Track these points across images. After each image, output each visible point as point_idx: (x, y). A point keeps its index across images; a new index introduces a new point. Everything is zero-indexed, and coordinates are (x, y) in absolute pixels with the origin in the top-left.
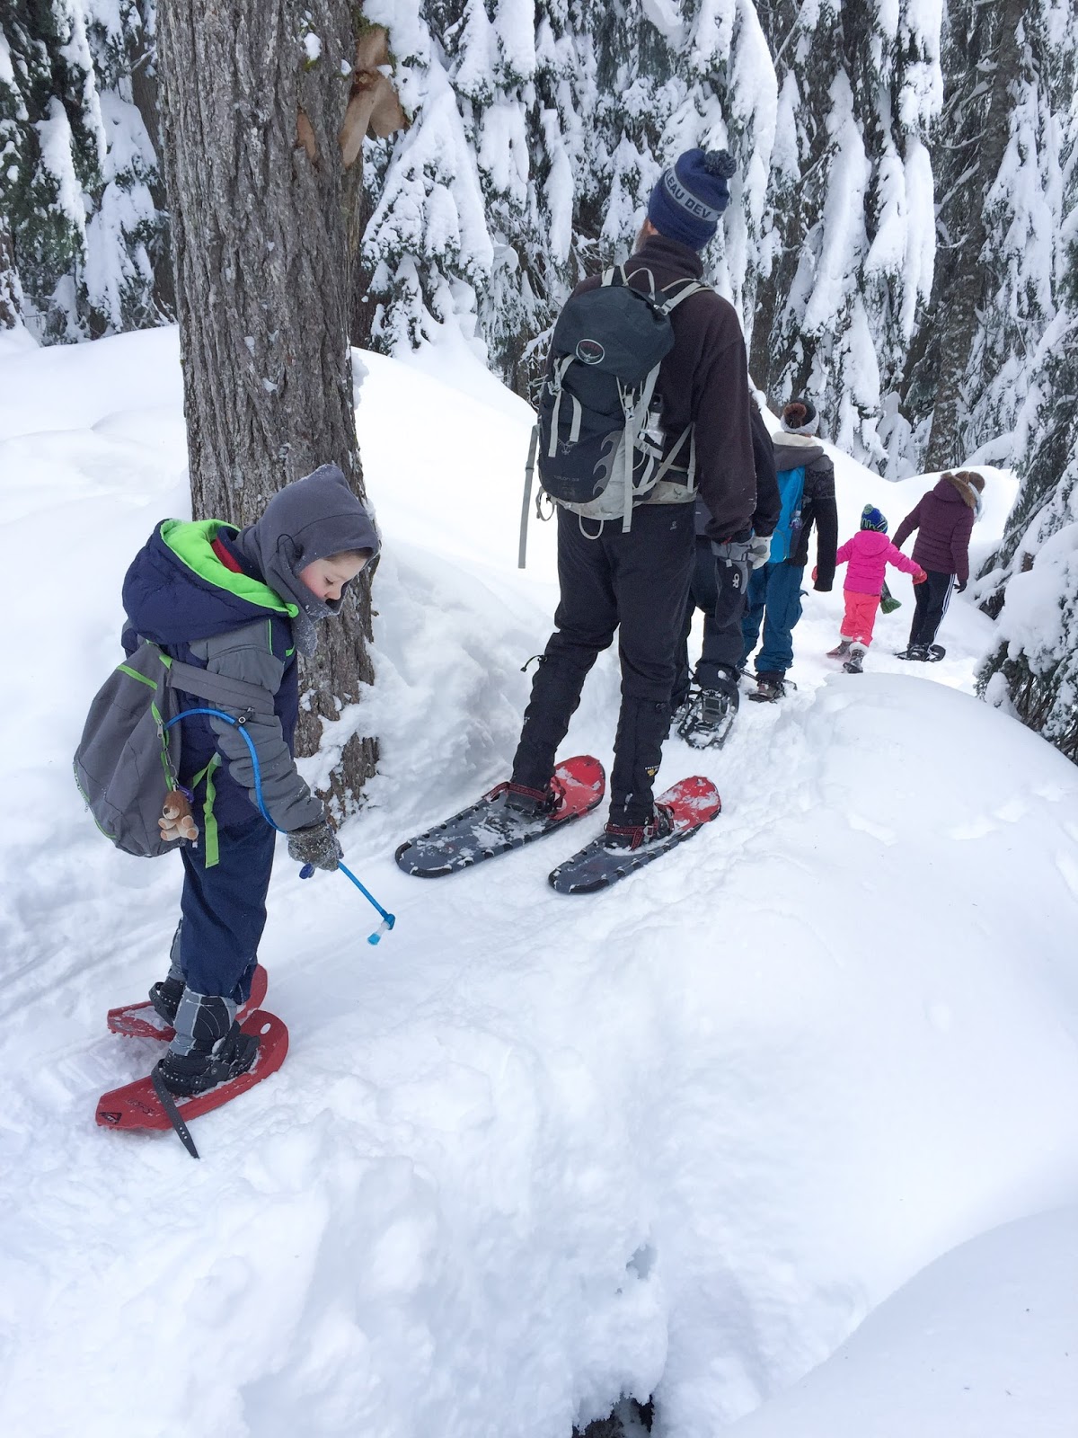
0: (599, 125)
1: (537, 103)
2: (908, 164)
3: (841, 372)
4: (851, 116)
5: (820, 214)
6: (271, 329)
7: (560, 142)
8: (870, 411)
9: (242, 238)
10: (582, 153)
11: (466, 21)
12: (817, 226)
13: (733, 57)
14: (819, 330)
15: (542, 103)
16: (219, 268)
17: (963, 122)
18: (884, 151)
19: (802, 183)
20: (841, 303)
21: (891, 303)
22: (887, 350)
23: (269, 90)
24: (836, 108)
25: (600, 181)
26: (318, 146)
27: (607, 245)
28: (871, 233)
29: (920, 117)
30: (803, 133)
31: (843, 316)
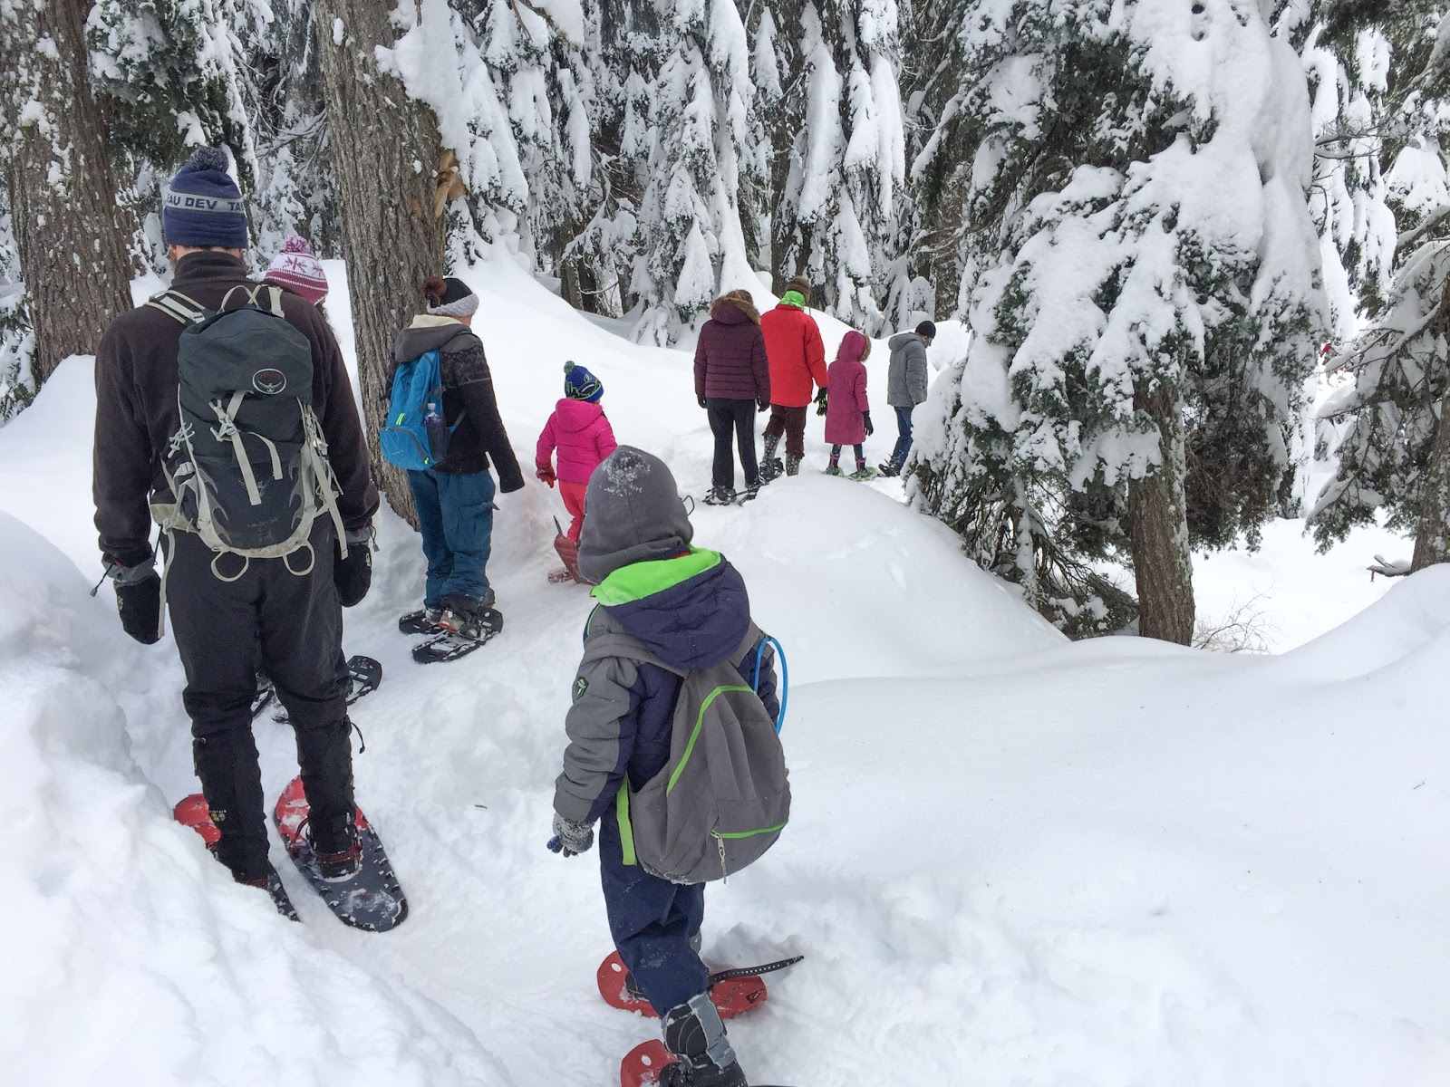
0: (610, 61)
1: (553, 63)
2: (873, 75)
3: (835, 251)
4: (821, 40)
5: (803, 122)
6: (404, 305)
7: (575, 92)
8: (863, 280)
9: (387, 261)
10: (594, 98)
11: (490, 10)
12: (802, 132)
13: (708, 16)
14: (812, 217)
15: (558, 64)
16: (374, 277)
17: (937, 17)
18: (852, 65)
19: (785, 99)
20: (829, 193)
21: (872, 190)
22: (872, 229)
23: (397, 188)
24: (808, 33)
25: (615, 107)
26: (423, 212)
27: (626, 160)
28: (847, 132)
29: (879, 35)
30: (782, 56)
31: (832, 204)
